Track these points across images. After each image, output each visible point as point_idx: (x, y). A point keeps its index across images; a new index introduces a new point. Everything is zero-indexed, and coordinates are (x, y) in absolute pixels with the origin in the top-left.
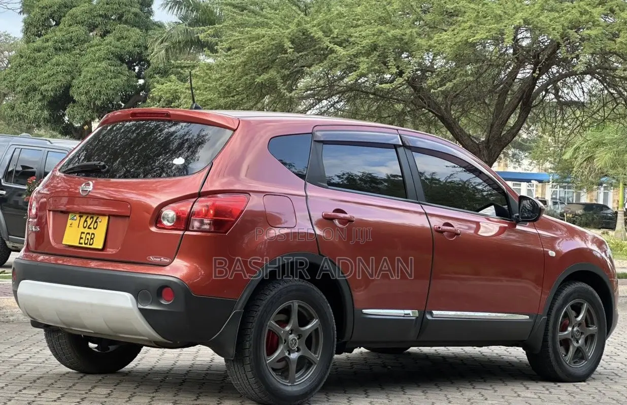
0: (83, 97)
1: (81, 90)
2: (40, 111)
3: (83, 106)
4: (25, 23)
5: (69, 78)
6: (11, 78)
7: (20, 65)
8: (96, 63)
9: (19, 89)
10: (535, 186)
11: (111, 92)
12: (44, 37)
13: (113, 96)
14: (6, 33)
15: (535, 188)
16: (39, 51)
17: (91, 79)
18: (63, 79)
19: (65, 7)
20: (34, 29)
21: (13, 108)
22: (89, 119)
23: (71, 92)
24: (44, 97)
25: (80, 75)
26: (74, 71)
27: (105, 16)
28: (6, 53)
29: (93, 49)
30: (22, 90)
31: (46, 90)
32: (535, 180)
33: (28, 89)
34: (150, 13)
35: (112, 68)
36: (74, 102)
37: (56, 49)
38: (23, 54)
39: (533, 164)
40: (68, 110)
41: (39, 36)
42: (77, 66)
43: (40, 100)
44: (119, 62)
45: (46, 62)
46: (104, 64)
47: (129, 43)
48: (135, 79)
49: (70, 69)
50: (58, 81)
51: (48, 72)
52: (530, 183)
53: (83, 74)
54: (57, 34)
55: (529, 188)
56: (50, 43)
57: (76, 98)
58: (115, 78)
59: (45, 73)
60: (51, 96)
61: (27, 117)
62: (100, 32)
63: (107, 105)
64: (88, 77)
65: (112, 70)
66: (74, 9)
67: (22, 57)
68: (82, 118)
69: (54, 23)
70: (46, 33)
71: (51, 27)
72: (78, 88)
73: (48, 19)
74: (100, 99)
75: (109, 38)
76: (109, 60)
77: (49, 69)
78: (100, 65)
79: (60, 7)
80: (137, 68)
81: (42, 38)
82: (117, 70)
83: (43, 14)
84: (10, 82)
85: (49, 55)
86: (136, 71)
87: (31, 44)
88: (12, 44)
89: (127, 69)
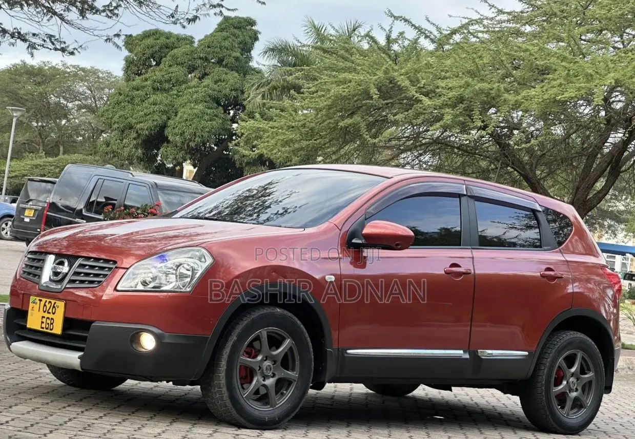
0: (178, 138)
1: (176, 130)
2: (134, 150)
3: (176, 147)
4: (127, 61)
5: (165, 117)
6: (109, 114)
7: (119, 103)
8: (192, 105)
9: (116, 126)
10: (630, 259)
11: (206, 135)
12: (143, 76)
13: (208, 139)
14: (108, 72)
15: (629, 262)
16: (138, 90)
17: (187, 120)
18: (158, 119)
19: (167, 48)
20: (133, 68)
21: (108, 145)
22: (181, 160)
23: (166, 132)
24: (139, 135)
25: (176, 116)
26: (170, 111)
27: (206, 59)
28: (107, 90)
29: (190, 90)
30: (118, 128)
31: (142, 129)
32: (630, 253)
33: (124, 126)
34: (249, 58)
35: (209, 111)
36: (168, 142)
37: (154, 89)
38: (122, 92)
39: (628, 237)
40: (161, 150)
41: (139, 75)
42: (173, 107)
43: (135, 139)
44: (216, 105)
45: (144, 101)
46: (200, 107)
47: (227, 86)
48: (229, 123)
49: (167, 109)
50: (153, 120)
51: (145, 111)
52: (625, 256)
53: (180, 114)
54: (156, 74)
55: (623, 262)
56: (149, 83)
57: (170, 138)
58: (210, 121)
59: (142, 111)
60: (146, 135)
61: (122, 154)
62: (199, 75)
63: (200, 147)
64: (185, 118)
65: (209, 113)
66: (175, 51)
67: (120, 94)
68: (175, 159)
69: (154, 63)
70: (147, 72)
71: (151, 66)
72: (174, 128)
73: (149, 58)
74: (194, 141)
75: (206, 81)
76: (206, 102)
77: (146, 108)
78: (197, 107)
79: (161, 48)
80: (232, 112)
81: (141, 77)
82: (214, 112)
83: (144, 54)
84: (107, 119)
85: (147, 94)
86: (231, 114)
87: (130, 83)
88: (113, 82)
89: (223, 112)
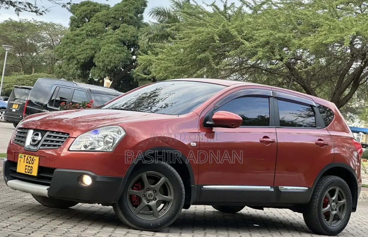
0: (101, 64)
1: (100, 59)
2: (76, 70)
3: (100, 69)
4: (71, 19)
5: (93, 52)
6: (61, 50)
7: (67, 44)
8: (109, 45)
9: (65, 57)
10: (361, 136)
11: (117, 62)
13: (118, 64)
14: (60, 25)
15: (361, 137)
16: (78, 36)
17: (106, 53)
18: (90, 53)
19: (94, 11)
20: (75, 23)
21: (60, 68)
22: (103, 77)
23: (94, 60)
24: (79, 62)
25: (100, 51)
26: (96, 49)
27: (114, 18)
28: (60, 36)
29: (108, 36)
30: (66, 58)
31: (80, 58)
32: (362, 132)
33: (70, 57)
34: (142, 18)
35: (119, 48)
36: (95, 66)
37: (87, 35)
38: (68, 37)
39: (361, 123)
40: (91, 70)
41: (79, 27)
42: (98, 46)
43: (76, 64)
44: (122, 45)
45: (81, 43)
46: (114, 46)
47: (128, 35)
48: (131, 55)
49: (94, 47)
50: (87, 54)
51: (82, 48)
52: (359, 134)
53: (102, 50)
54: (88, 26)
55: (358, 137)
56: (84, 32)
57: (96, 64)
58: (120, 54)
59: (80, 48)
60: (82, 62)
61: (68, 73)
62: (112, 27)
63: (114, 69)
64: (105, 52)
65: (118, 49)
66: (98, 13)
67: (68, 39)
68: (99, 76)
69: (87, 20)
70: (83, 26)
71: (86, 22)
72: (98, 58)
73: (84, 17)
74: (110, 66)
75: (117, 31)
76: (117, 43)
77: (83, 46)
78: (112, 46)
79: (91, 11)
80: (132, 49)
81: (80, 28)
82: (121, 49)
83: (81, 15)
84: (60, 52)
85: (83, 39)
86: (132, 51)
87: (73, 32)
88: (63, 31)
89: (127, 49)
